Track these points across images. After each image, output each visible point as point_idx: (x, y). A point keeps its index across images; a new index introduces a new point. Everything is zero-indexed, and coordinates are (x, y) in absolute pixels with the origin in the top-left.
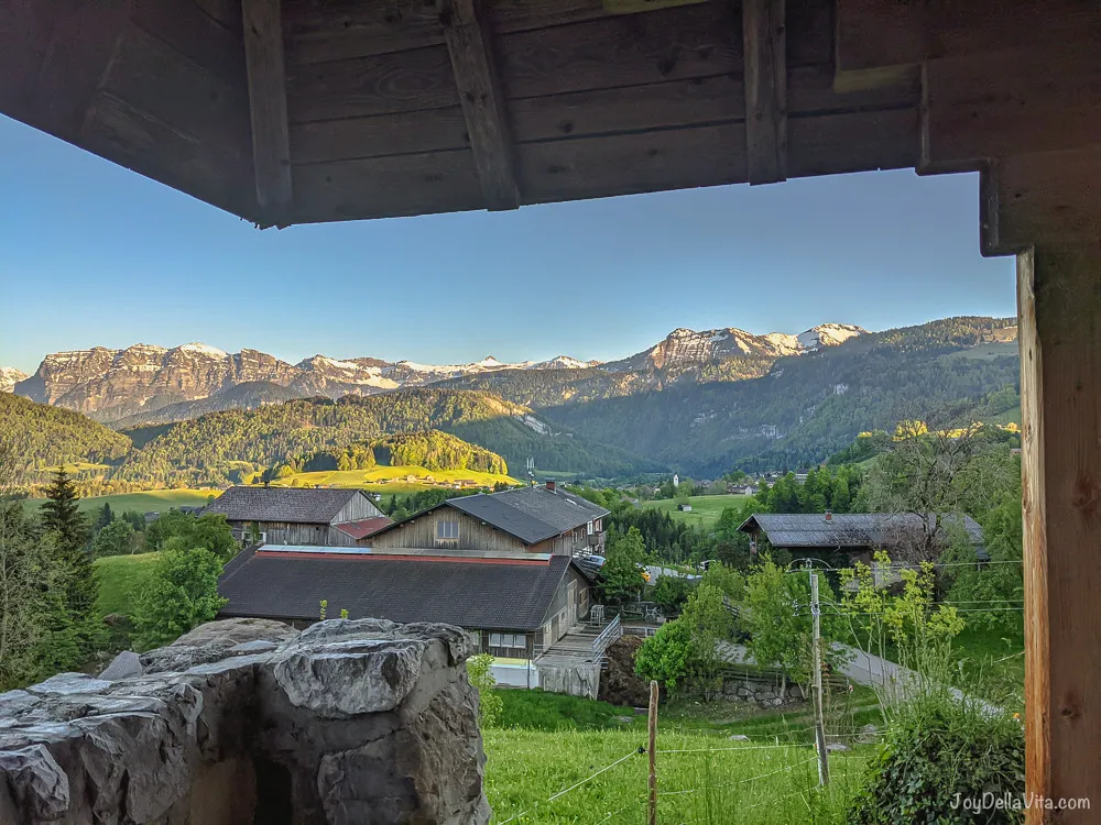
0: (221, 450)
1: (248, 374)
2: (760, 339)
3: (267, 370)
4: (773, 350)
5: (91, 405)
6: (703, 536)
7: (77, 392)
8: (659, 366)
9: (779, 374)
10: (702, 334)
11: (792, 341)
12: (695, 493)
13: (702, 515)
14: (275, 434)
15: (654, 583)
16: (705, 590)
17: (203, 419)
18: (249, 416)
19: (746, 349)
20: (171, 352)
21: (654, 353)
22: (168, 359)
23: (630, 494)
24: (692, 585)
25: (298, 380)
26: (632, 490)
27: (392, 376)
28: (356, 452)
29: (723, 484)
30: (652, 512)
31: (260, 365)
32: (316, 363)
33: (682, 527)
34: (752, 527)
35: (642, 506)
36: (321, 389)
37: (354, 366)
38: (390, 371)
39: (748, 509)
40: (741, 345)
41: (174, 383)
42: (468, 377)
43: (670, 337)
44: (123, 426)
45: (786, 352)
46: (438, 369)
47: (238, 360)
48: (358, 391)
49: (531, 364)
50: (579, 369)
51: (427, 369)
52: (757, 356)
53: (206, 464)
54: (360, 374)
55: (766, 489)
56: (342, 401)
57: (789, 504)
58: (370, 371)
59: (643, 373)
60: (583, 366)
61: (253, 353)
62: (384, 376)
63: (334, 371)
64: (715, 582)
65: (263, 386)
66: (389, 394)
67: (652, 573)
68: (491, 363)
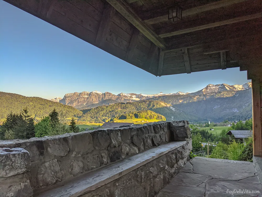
0: (101, 115)
1: (107, 98)
2: (232, 86)
3: (111, 96)
4: (236, 89)
5: (74, 105)
6: (217, 137)
7: (72, 102)
8: (205, 94)
9: (237, 95)
10: (216, 85)
11: (241, 86)
12: (215, 126)
13: (217, 131)
14: (113, 111)
15: (204, 147)
16: (218, 148)
17: (97, 108)
18: (107, 107)
19: (228, 89)
20: (91, 93)
21: (203, 91)
22: (90, 94)
23: (197, 126)
24: (214, 147)
25: (117, 99)
26: (198, 125)
27: (138, 97)
28: (130, 115)
29: (222, 123)
30: (203, 131)
31: (109, 95)
32: (121, 95)
33: (211, 134)
34: (230, 133)
35: (200, 129)
36: (122, 101)
37: (130, 95)
38: (138, 96)
39: (229, 129)
40: (227, 88)
41: (91, 100)
42: (156, 97)
43: (207, 86)
44: (81, 109)
45: (239, 89)
46: (149, 95)
47: (104, 94)
48: (130, 101)
49: (171, 94)
50: (183, 95)
51: (146, 96)
52: (231, 91)
53: (98, 118)
54: (131, 97)
55: (234, 125)
56: (127, 103)
57: (241, 128)
58: (133, 96)
59: (200, 95)
60: (185, 94)
61: (108, 93)
62: (136, 97)
63: (125, 96)
64: (220, 146)
65: (110, 100)
66: (137, 101)
67: (203, 144)
68: (161, 94)
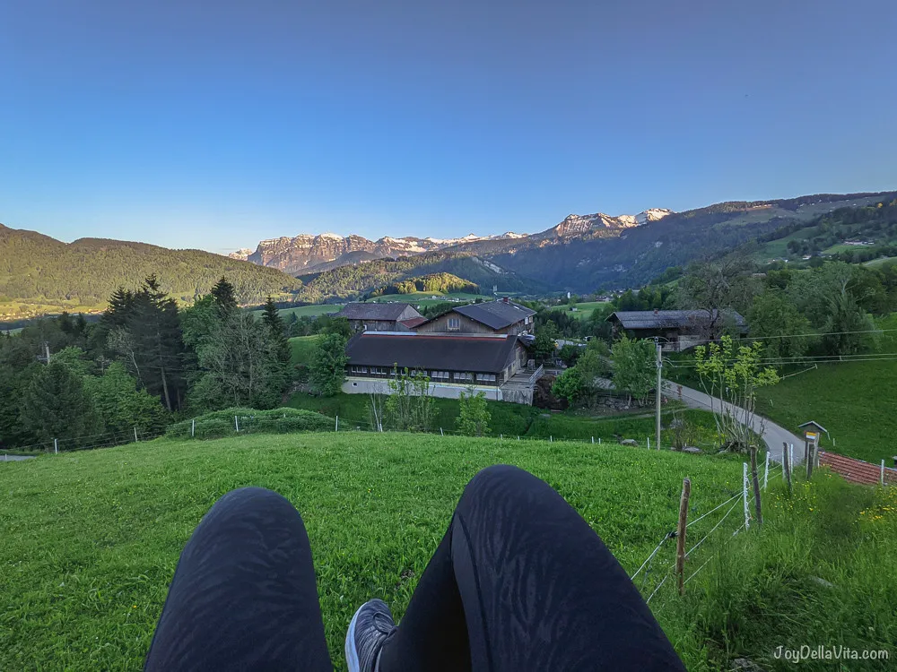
0: (343, 285)
1: (353, 248)
2: (615, 219)
3: (361, 245)
4: (622, 224)
5: (282, 265)
6: (583, 322)
7: (276, 259)
8: (560, 235)
9: (625, 237)
10: (583, 218)
11: (632, 219)
12: (579, 301)
13: (582, 312)
14: (368, 277)
15: (561, 348)
17: (333, 270)
18: (355, 268)
19: (608, 224)
20: (317, 238)
21: (557, 229)
22: (315, 241)
23: (545, 303)
25: (377, 249)
26: (546, 301)
27: (423, 246)
28: (407, 285)
29: (593, 296)
30: (556, 312)
31: (359, 243)
32: (385, 240)
33: (572, 319)
34: (613, 318)
35: (551, 309)
36: (388, 254)
37: (404, 242)
38: (421, 243)
39: (607, 309)
40: (605, 222)
41: (319, 253)
42: (461, 245)
43: (566, 219)
44: (298, 275)
45: (629, 225)
46: (445, 241)
47: (348, 240)
48: (406, 254)
49: (492, 237)
50: (517, 238)
51: (440, 241)
52: (614, 228)
53: (337, 292)
54: (407, 246)
55: (617, 298)
56: (399, 259)
57: (629, 306)
58: (411, 243)
59: (552, 240)
60: (520, 237)
61: (355, 237)
62: (419, 246)
63: (395, 244)
64: (593, 347)
65: (361, 253)
66: (421, 255)
67: (559, 344)
68: (472, 237)
